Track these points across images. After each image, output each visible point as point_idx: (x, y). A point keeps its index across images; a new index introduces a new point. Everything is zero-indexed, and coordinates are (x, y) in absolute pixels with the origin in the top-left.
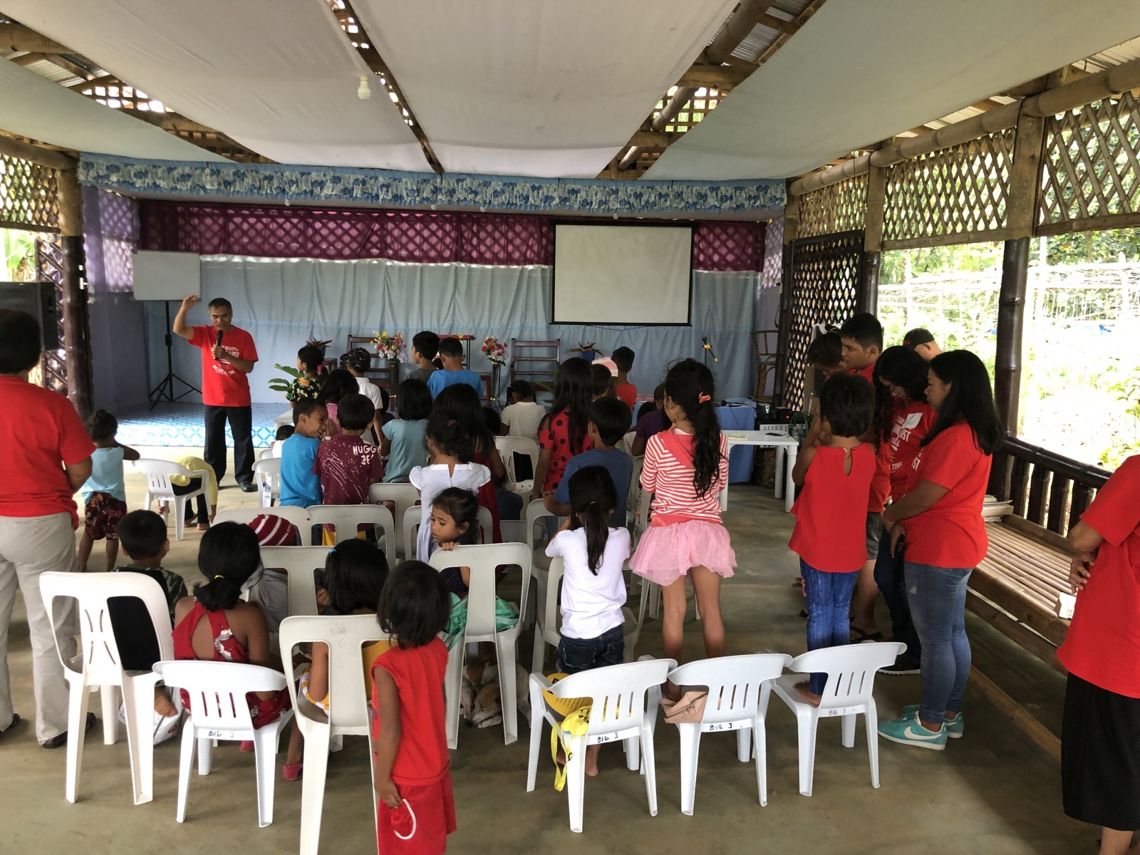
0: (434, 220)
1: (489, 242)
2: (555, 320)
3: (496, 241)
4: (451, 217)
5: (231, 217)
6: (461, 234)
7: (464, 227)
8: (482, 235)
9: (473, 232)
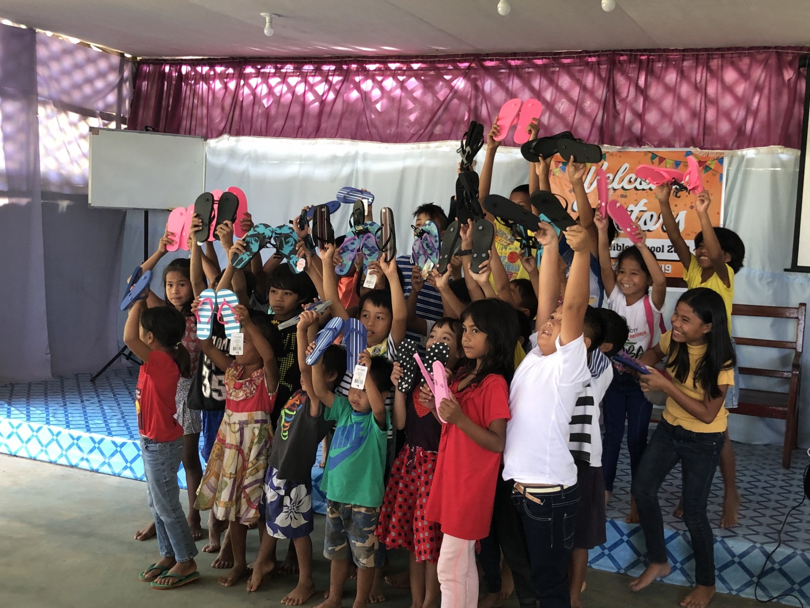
0: (567, 68)
1: (668, 102)
2: (799, 264)
3: (681, 101)
4: (599, 63)
5: (247, 77)
6: (613, 91)
7: (620, 80)
8: (655, 91)
9: (637, 86)
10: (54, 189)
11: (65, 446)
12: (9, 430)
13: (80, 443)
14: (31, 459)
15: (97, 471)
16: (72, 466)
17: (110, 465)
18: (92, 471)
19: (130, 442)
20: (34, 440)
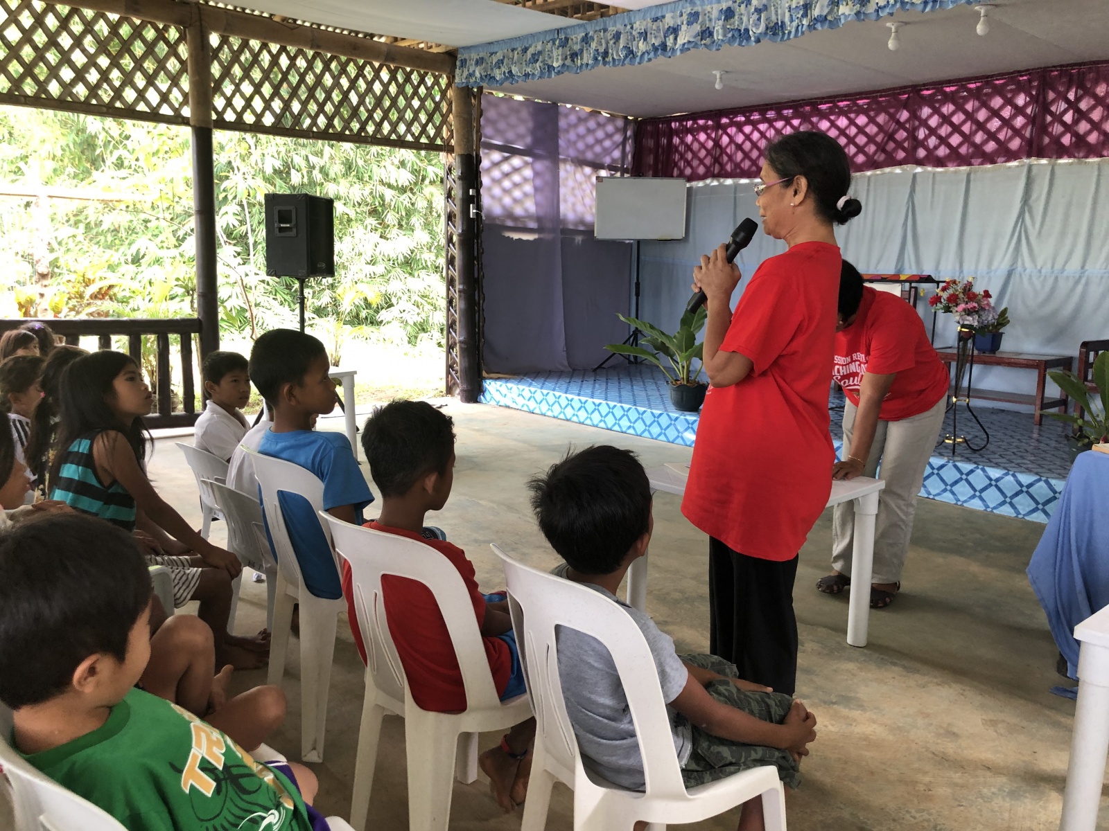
1: (1097, 113)
4: (1030, 81)
7: (1051, 95)
8: (1085, 103)
10: (571, 227)
11: (563, 406)
12: (529, 395)
13: (573, 403)
14: (542, 414)
15: (583, 423)
16: (567, 420)
17: (591, 420)
18: (580, 423)
19: (604, 402)
20: (544, 402)
